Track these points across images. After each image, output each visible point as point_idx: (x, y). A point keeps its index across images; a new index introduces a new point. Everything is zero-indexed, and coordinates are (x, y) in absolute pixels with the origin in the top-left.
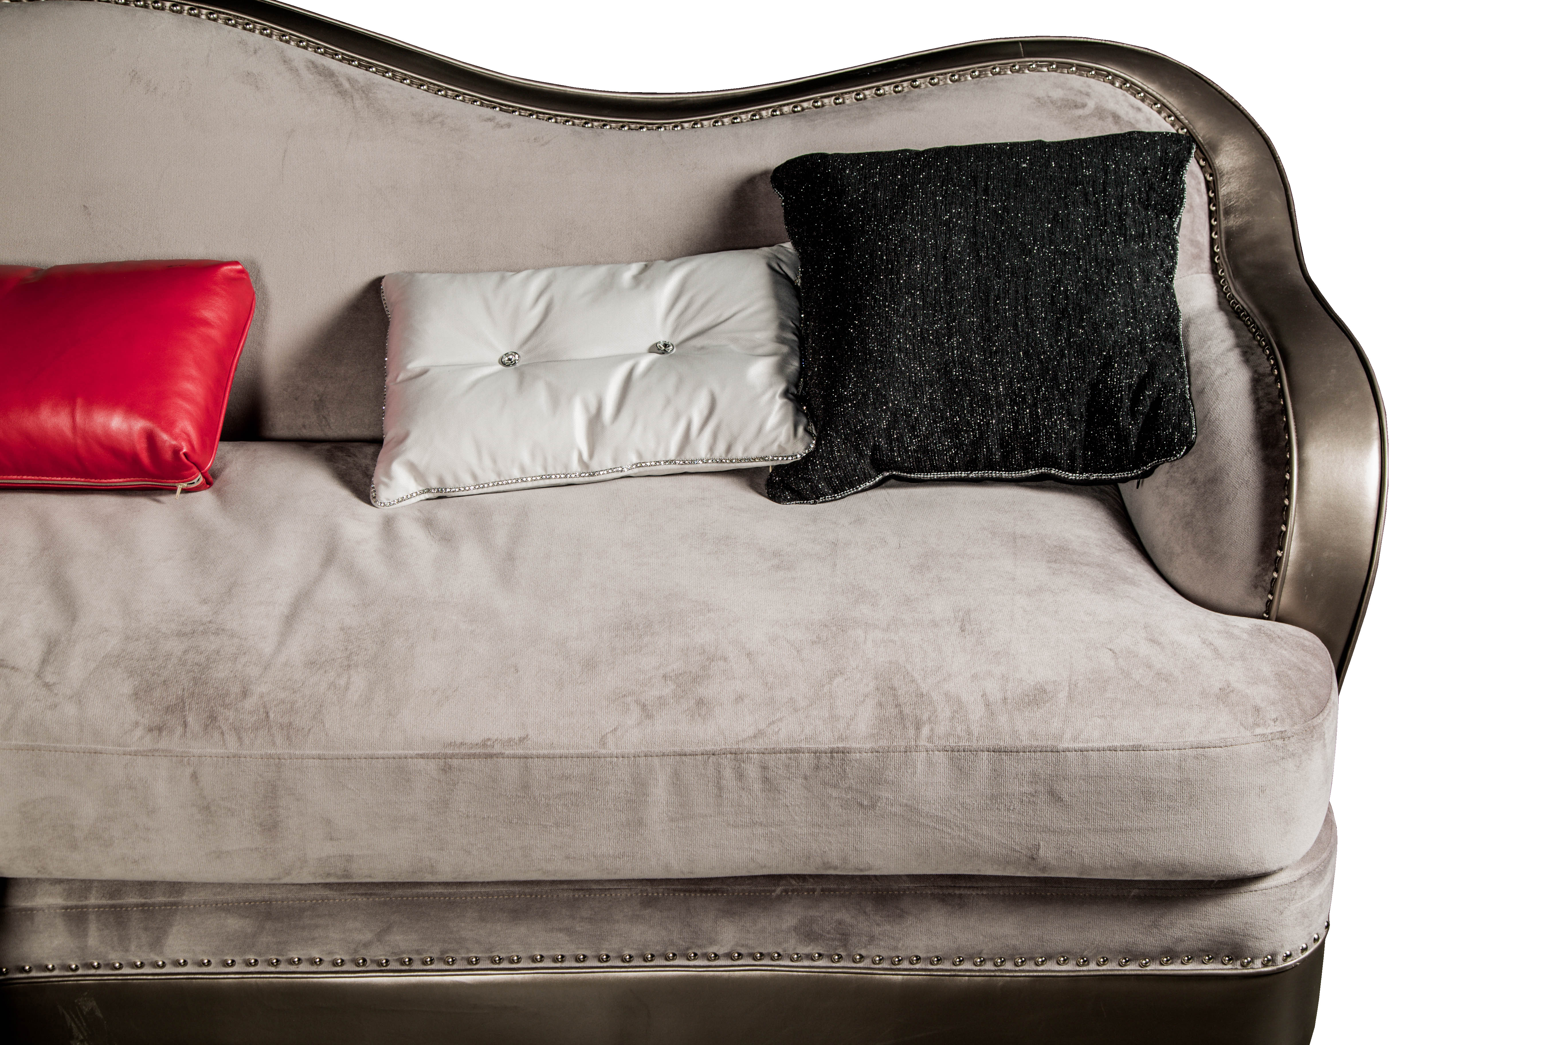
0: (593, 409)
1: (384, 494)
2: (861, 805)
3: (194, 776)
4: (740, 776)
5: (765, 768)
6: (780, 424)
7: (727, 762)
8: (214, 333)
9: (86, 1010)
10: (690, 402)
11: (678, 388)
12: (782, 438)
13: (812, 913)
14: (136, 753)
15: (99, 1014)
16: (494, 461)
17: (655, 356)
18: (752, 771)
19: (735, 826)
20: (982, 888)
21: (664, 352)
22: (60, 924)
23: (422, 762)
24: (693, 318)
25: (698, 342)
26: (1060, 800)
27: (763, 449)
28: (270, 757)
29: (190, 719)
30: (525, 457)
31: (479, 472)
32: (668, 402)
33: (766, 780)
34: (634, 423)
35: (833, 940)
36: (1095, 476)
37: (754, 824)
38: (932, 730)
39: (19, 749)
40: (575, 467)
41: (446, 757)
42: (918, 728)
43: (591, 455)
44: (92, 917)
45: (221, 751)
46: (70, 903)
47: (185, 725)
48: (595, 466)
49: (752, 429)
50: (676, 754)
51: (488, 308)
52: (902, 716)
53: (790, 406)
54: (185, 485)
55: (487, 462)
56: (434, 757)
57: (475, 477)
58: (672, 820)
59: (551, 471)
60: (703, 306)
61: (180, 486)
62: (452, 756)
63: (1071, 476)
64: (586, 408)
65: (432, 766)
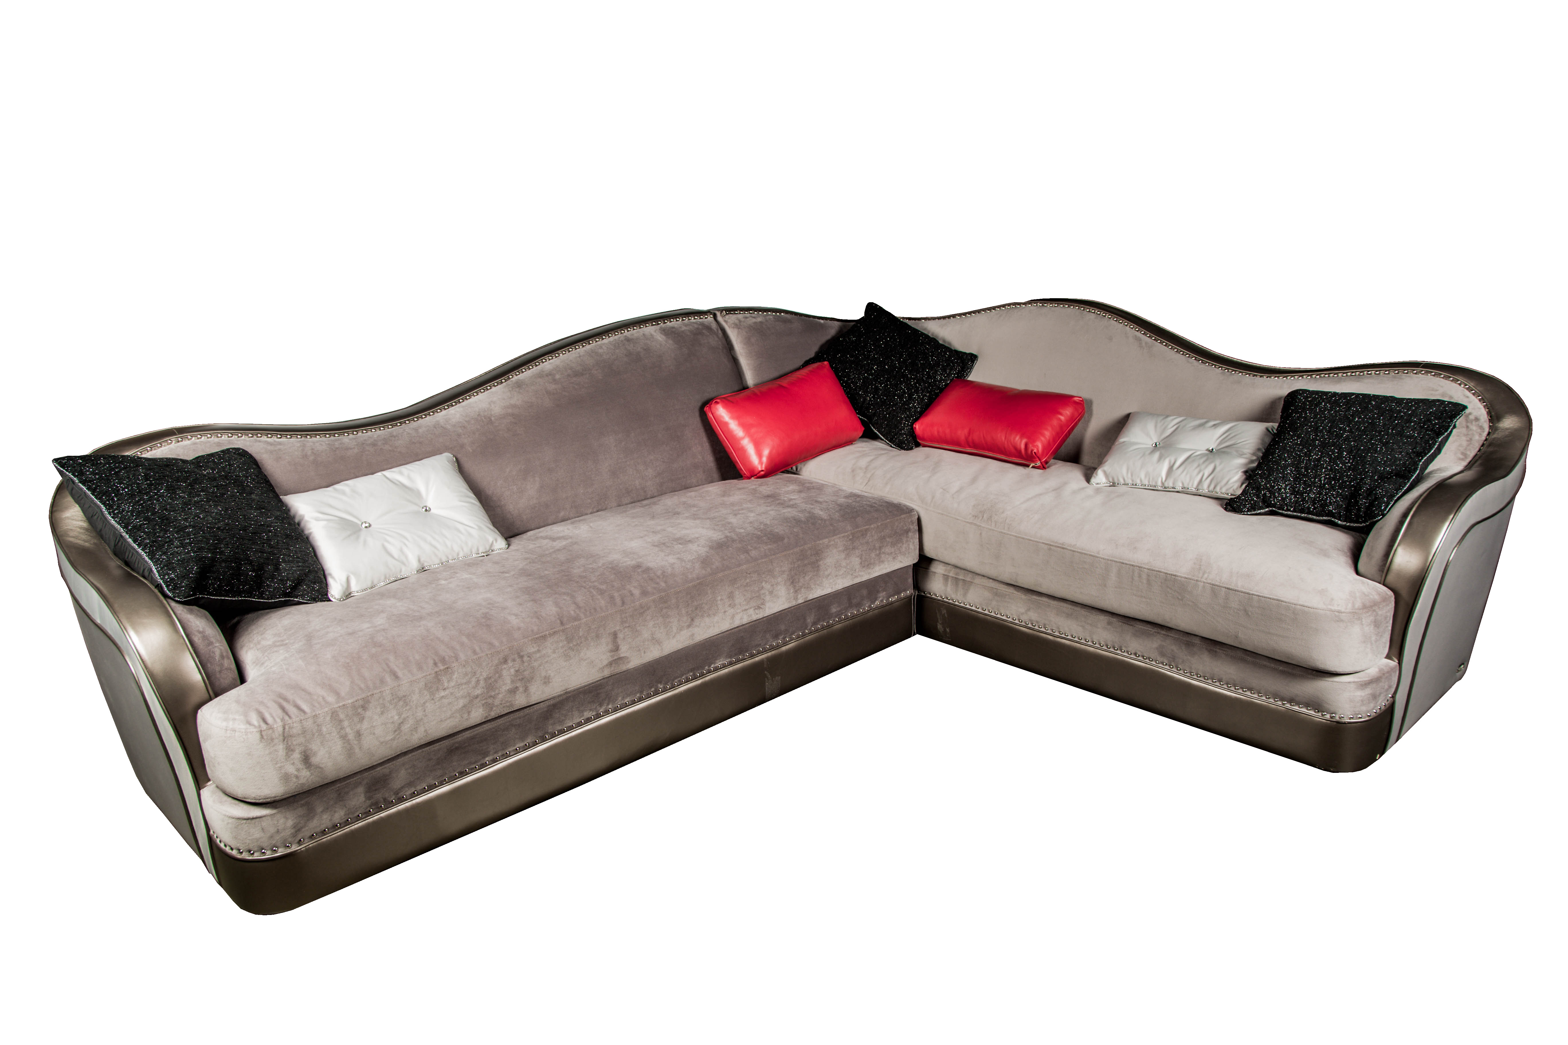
0: (1172, 464)
1: (1093, 480)
2: (1178, 598)
3: (981, 534)
4: (1140, 576)
5: (1148, 576)
6: (1236, 482)
7: (1137, 570)
8: (1062, 418)
9: (943, 613)
10: (1206, 467)
11: (1204, 462)
12: (1235, 487)
13: (1164, 644)
14: (968, 522)
15: (946, 615)
16: (1132, 476)
17: (1207, 452)
18: (1144, 576)
19: (1136, 596)
20: (1224, 651)
21: (1211, 452)
22: (941, 579)
23: (1044, 545)
24: (1226, 441)
25: (1226, 450)
26: (1248, 614)
27: (1227, 490)
28: (1002, 532)
29: (985, 516)
30: (1143, 476)
31: (1126, 479)
32: (1199, 466)
33: (1148, 580)
34: (1183, 472)
35: (1170, 657)
36: (1348, 524)
37: (1141, 597)
38: (1208, 576)
39: (939, 513)
40: (1159, 484)
41: (1050, 545)
42: (1203, 574)
43: (1165, 481)
44: (950, 580)
45: (990, 527)
46: (945, 573)
47: (983, 517)
48: (1166, 485)
49: (1224, 481)
50: (1120, 562)
51: (1156, 426)
52: (1200, 569)
53: (1244, 477)
54: (1034, 464)
55: (1129, 475)
56: (1047, 544)
57: (1124, 480)
58: (1116, 587)
59: (1151, 483)
60: (1232, 437)
61: (1032, 465)
62: (1052, 546)
63: (1339, 522)
64: (1170, 462)
65: (1046, 547)
